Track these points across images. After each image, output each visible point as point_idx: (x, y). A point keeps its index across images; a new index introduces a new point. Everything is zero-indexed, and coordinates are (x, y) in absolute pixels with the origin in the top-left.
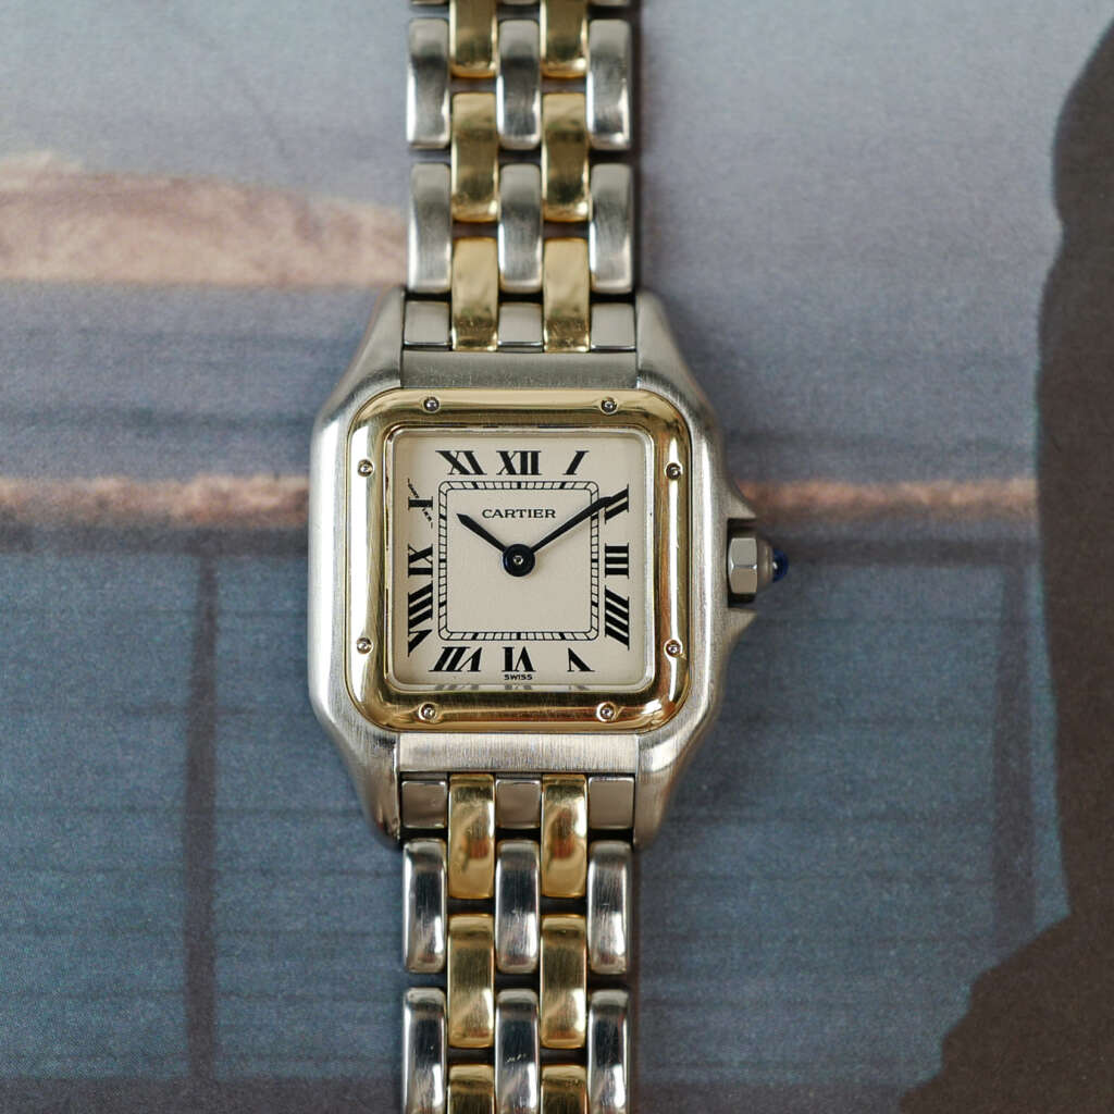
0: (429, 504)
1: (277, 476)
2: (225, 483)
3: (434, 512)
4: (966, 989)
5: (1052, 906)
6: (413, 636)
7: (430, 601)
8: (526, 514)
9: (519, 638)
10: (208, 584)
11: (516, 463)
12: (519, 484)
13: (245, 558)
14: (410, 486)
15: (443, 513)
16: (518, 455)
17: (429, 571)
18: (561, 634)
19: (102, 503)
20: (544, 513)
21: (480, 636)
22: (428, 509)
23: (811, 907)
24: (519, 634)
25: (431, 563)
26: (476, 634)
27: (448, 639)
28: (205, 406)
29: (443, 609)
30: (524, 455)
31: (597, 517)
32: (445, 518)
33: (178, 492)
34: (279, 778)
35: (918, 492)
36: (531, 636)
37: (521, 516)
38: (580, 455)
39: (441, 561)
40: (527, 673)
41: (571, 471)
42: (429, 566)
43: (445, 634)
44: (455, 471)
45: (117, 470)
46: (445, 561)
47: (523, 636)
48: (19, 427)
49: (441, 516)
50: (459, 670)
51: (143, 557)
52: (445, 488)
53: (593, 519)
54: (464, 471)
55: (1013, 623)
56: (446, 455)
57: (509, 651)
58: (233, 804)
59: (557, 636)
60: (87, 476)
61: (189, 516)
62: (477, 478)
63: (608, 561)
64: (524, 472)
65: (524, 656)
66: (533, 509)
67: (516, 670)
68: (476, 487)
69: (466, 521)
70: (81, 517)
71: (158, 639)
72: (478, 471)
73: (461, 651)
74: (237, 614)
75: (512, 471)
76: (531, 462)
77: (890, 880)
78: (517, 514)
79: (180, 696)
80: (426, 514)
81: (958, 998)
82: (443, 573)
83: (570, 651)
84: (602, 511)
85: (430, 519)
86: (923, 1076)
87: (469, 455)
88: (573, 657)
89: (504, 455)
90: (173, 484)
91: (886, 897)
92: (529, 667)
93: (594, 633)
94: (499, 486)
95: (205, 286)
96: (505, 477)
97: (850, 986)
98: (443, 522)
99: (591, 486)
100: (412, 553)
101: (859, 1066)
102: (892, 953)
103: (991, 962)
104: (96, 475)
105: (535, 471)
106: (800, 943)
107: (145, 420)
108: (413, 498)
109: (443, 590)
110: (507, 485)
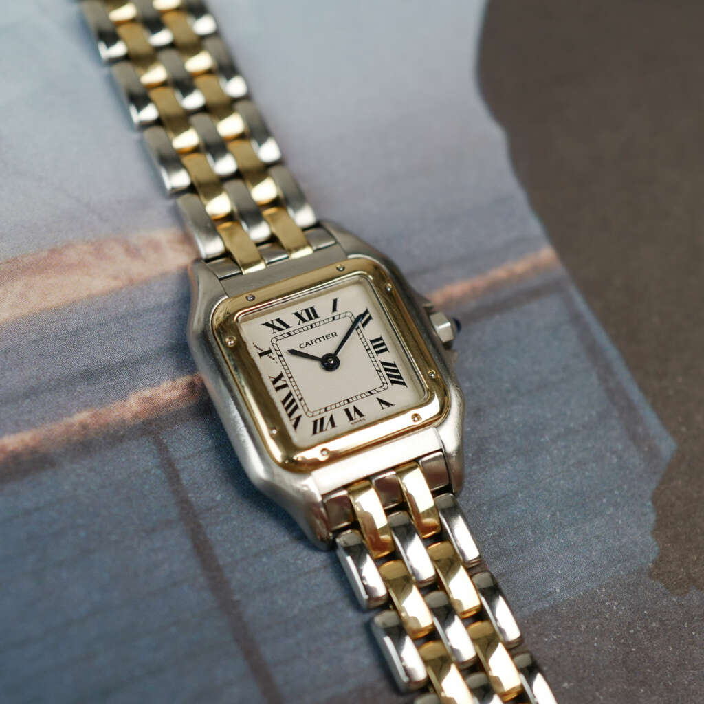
0: (270, 352)
1: (173, 380)
2: (147, 393)
3: (274, 355)
4: (650, 503)
5: (667, 446)
6: (294, 422)
7: (293, 401)
8: (322, 339)
9: (349, 402)
10: (162, 449)
11: (305, 316)
12: (311, 326)
13: (176, 427)
14: (256, 346)
15: (279, 353)
16: (304, 311)
17: (286, 385)
18: (370, 392)
19: (84, 426)
20: (331, 336)
21: (329, 409)
22: (271, 355)
23: (553, 494)
24: (348, 400)
25: (285, 381)
26: (326, 408)
27: (313, 416)
28: (118, 357)
29: (302, 402)
30: (307, 311)
31: (358, 327)
32: (281, 356)
33: (125, 406)
34: (248, 536)
35: (499, 273)
36: (355, 399)
37: (320, 341)
38: (335, 301)
39: (289, 378)
40: (361, 419)
41: (334, 309)
42: (285, 383)
43: (310, 414)
44: (275, 331)
45: (86, 406)
46: (292, 377)
47: (351, 400)
48: (20, 402)
49: (279, 356)
50: (326, 430)
51: (120, 447)
52: (274, 341)
53: (357, 329)
54: (280, 329)
55: (576, 318)
56: (267, 324)
57: (347, 411)
58: (229, 560)
59: (368, 394)
60: (70, 416)
61: (135, 416)
62: (288, 330)
63: (375, 347)
64: (311, 318)
65: (356, 410)
66: (324, 335)
67: (355, 419)
68: (290, 335)
69: (293, 352)
70: (75, 438)
71: (147, 487)
72: (287, 327)
73: (322, 420)
74: (185, 458)
75: (304, 321)
76: (313, 314)
77: (585, 464)
78: (318, 341)
79: (174, 513)
80: (271, 357)
81: (648, 510)
82: (294, 384)
83: (378, 399)
84: (360, 324)
85: (274, 359)
86: (652, 557)
87: (279, 320)
88: (381, 401)
89: (297, 314)
90: (120, 403)
91: (587, 474)
92: (361, 415)
93: (385, 386)
94: (301, 330)
96: (302, 324)
97: (593, 526)
98: (281, 358)
99: (348, 314)
100: (273, 380)
101: (619, 566)
102: (604, 501)
103: (653, 486)
104: (74, 413)
105: (316, 316)
106: (558, 514)
107: (89, 376)
108: (260, 352)
109: (298, 392)
110: (305, 328)
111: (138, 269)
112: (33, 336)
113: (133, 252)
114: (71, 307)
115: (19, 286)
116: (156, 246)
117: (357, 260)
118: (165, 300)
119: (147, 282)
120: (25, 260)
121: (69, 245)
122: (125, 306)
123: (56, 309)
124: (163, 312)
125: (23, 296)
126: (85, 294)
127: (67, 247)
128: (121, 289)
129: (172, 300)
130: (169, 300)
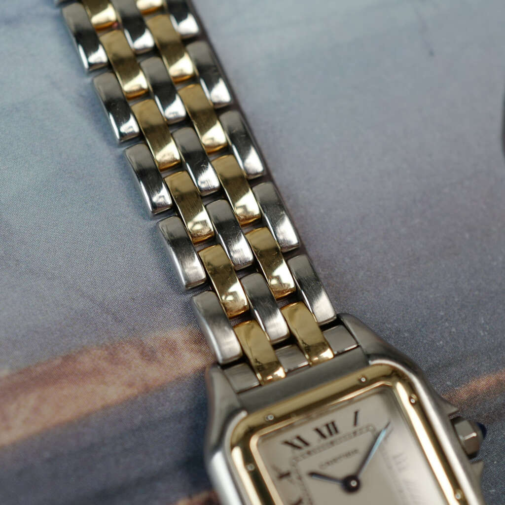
0: (289, 474)
3: (294, 477)
11: (325, 431)
12: (332, 442)
15: (298, 476)
16: (324, 427)
20: (352, 453)
22: (291, 477)
30: (327, 426)
32: (300, 479)
38: (356, 413)
41: (355, 424)
44: (295, 450)
49: (298, 479)
52: (294, 461)
54: (299, 448)
56: (287, 443)
62: (308, 449)
64: (331, 434)
68: (310, 454)
69: (313, 474)
72: (306, 444)
75: (325, 437)
76: (332, 428)
78: (338, 460)
80: (290, 480)
85: (293, 482)
87: (299, 438)
89: (317, 430)
95: (105, 408)
96: (323, 441)
98: (300, 481)
99: (370, 428)
105: (337, 432)
108: (278, 474)
110: (326, 446)
111: (154, 374)
112: (47, 455)
113: (149, 356)
114: (84, 420)
115: (31, 400)
116: (171, 348)
117: (379, 367)
118: (182, 408)
119: (162, 388)
120: (39, 369)
121: (84, 350)
122: (140, 417)
123: (70, 424)
124: (180, 422)
125: (36, 410)
126: (99, 404)
127: (80, 352)
128: (136, 397)
129: (189, 407)
130: (186, 408)
